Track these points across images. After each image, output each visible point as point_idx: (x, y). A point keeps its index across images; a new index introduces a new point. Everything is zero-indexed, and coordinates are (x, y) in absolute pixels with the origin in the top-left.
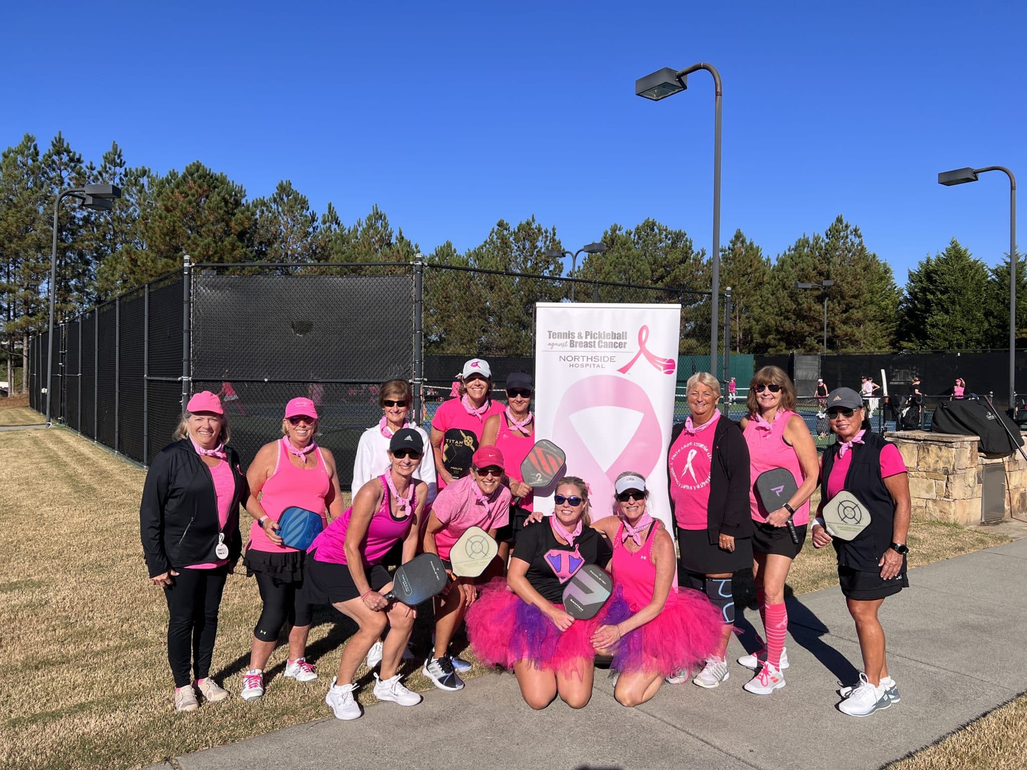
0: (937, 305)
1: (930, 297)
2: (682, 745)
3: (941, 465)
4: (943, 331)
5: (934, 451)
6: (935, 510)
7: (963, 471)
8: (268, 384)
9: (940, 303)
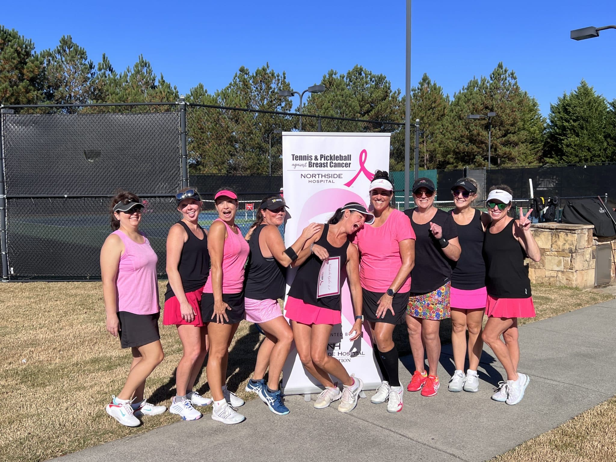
0: (570, 130)
1: (566, 124)
2: (387, 438)
3: (567, 246)
4: (575, 150)
5: (563, 237)
6: (563, 278)
7: (582, 250)
8: (68, 199)
9: (573, 129)
